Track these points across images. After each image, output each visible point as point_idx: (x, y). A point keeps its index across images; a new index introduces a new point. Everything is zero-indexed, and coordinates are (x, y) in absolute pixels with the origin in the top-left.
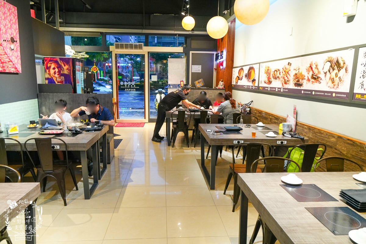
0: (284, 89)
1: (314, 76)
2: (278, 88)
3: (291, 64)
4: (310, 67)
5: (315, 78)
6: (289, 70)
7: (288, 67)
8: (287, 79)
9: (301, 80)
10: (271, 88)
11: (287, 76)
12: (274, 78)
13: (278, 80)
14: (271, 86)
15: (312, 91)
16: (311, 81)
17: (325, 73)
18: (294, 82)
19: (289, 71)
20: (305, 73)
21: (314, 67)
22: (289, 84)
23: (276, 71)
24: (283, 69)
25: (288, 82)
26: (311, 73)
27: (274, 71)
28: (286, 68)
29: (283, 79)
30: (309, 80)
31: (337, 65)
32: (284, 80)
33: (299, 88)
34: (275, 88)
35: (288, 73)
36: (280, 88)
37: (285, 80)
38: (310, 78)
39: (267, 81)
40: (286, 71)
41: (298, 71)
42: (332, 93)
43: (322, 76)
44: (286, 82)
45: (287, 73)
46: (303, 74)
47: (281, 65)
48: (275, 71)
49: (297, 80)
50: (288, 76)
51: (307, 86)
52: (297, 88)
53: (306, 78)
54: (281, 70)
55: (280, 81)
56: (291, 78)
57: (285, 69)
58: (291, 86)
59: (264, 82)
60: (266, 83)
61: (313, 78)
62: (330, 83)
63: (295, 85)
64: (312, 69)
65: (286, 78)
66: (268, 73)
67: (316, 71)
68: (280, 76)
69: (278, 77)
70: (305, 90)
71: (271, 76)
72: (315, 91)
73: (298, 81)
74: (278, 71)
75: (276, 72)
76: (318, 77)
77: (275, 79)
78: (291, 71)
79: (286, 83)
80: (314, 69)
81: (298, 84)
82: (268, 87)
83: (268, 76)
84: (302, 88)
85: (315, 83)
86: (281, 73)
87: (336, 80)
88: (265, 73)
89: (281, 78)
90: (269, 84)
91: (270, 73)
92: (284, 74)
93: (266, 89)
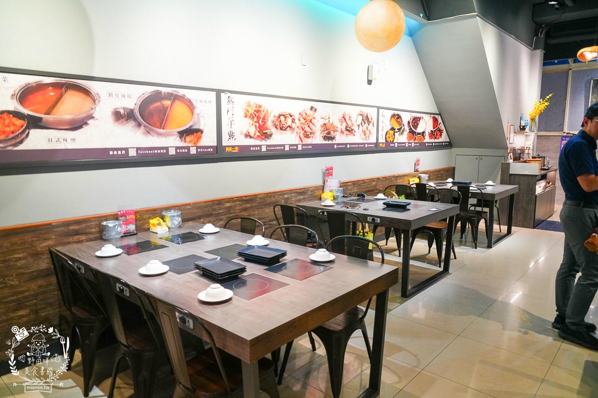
0: (303, 145)
1: (348, 128)
2: (290, 145)
3: (316, 110)
4: (344, 117)
5: (349, 130)
6: (314, 118)
7: (309, 112)
8: (311, 131)
9: (332, 132)
10: (267, 146)
11: (309, 126)
12: (278, 127)
13: (288, 131)
14: (270, 142)
15: (346, 144)
16: (345, 133)
17: (359, 126)
18: (323, 135)
19: (313, 120)
20: (337, 124)
21: (347, 118)
22: (314, 138)
23: (283, 115)
24: (300, 114)
25: (312, 135)
26: (344, 124)
27: (277, 115)
28: (306, 114)
29: (302, 131)
30: (342, 132)
31: (366, 119)
32: (302, 132)
33: (330, 142)
34: (284, 146)
35: (311, 121)
36: (297, 145)
37: (305, 131)
38: (344, 129)
39: (252, 131)
40: (307, 118)
41: (327, 121)
42: (364, 144)
43: (355, 128)
44: (308, 135)
45: (309, 121)
46: (335, 124)
47: (296, 109)
48: (280, 116)
49: (326, 132)
50: (311, 125)
51: (341, 139)
52: (327, 142)
53: (340, 130)
54: (297, 116)
55: (295, 133)
56: (317, 128)
57: (304, 115)
58: (318, 139)
59: (243, 136)
60: (251, 137)
61: (347, 130)
62: (363, 136)
63: (324, 138)
64: (345, 120)
65: (307, 129)
66: (258, 118)
67: (349, 123)
68: (294, 125)
69: (289, 126)
70: (338, 144)
71: (269, 124)
72: (350, 144)
73: (329, 133)
74: (288, 116)
75: (282, 118)
76: (352, 130)
77: (281, 129)
78: (316, 120)
79: (307, 136)
80: (347, 120)
81: (328, 137)
82: (260, 146)
83: (257, 125)
84: (334, 142)
85: (350, 136)
86: (297, 121)
87: (367, 132)
88: (246, 116)
89: (296, 129)
90: (263, 139)
91: (264, 119)
92: (304, 123)
93: (252, 149)
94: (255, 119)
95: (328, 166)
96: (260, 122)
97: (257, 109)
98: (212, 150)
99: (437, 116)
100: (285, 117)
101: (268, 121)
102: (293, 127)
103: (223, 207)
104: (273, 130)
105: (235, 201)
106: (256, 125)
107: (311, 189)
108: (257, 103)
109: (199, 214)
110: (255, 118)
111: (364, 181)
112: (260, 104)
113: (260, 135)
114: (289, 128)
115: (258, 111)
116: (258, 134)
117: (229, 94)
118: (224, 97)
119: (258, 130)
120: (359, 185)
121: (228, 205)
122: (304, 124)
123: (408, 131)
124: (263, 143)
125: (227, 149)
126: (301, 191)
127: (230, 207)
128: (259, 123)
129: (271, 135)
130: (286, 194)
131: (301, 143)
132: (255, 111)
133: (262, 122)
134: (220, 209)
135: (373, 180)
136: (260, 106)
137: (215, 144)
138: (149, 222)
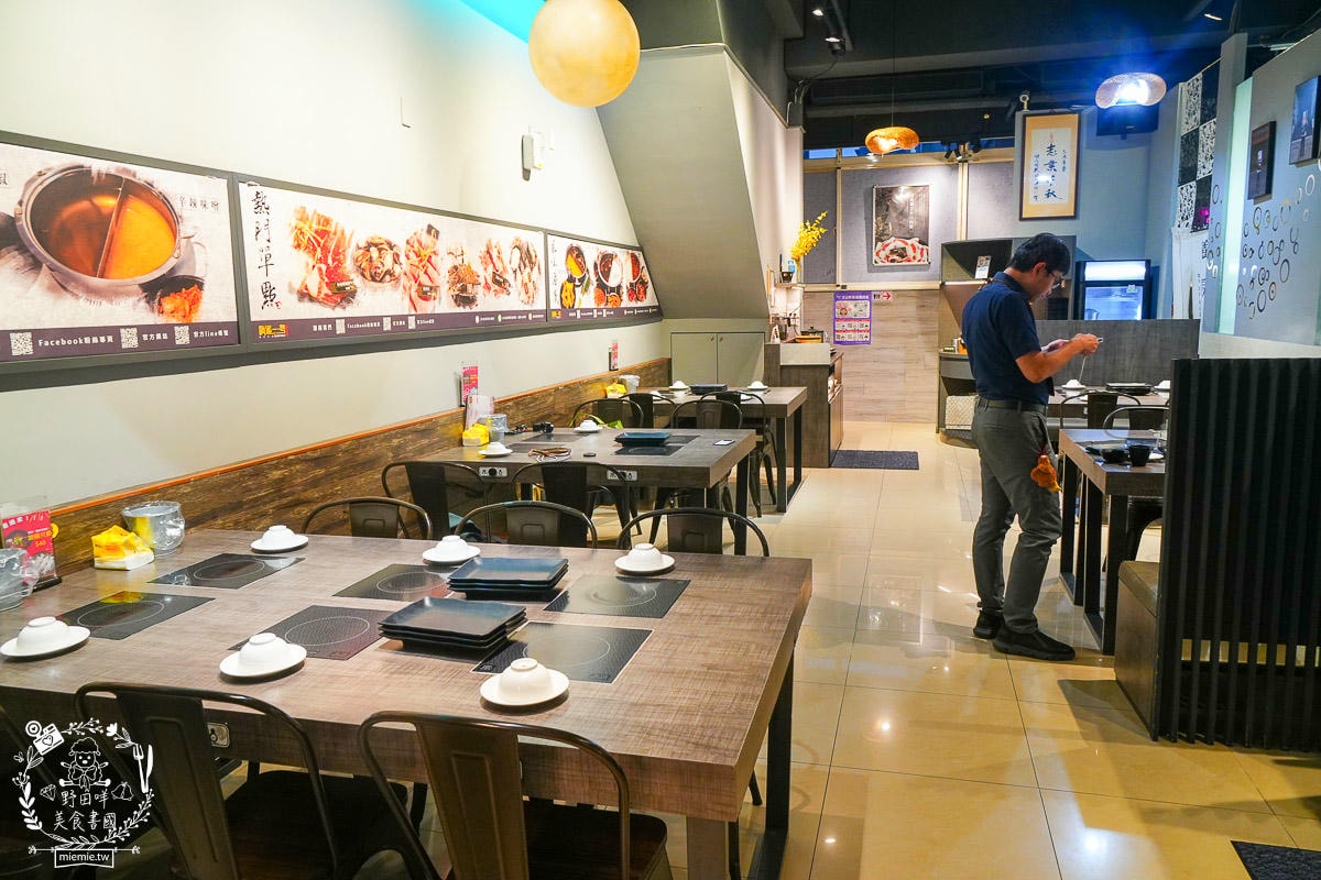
0: (418, 317)
1: (497, 278)
2: (394, 318)
3: (437, 232)
4: (488, 252)
5: (500, 282)
6: (434, 252)
7: (426, 239)
8: (429, 284)
9: (469, 286)
10: (348, 320)
11: (426, 273)
12: (367, 274)
13: (387, 285)
14: (352, 311)
15: (495, 314)
16: (493, 289)
17: (515, 272)
18: (453, 293)
19: (434, 257)
20: (478, 268)
21: (495, 254)
22: (437, 300)
23: (376, 245)
24: (408, 242)
25: (433, 294)
26: (490, 269)
27: (363, 244)
28: (420, 244)
29: (413, 282)
30: (487, 287)
31: (527, 258)
32: (415, 287)
33: (467, 310)
34: (380, 319)
35: (429, 261)
36: (404, 318)
37: (420, 285)
38: (490, 281)
39: (314, 284)
40: (423, 253)
41: (460, 258)
42: (526, 312)
43: (509, 277)
44: (426, 293)
45: (426, 260)
46: (474, 268)
47: (400, 228)
48: (369, 246)
49: (459, 285)
50: (430, 270)
51: (487, 302)
52: (461, 310)
53: (483, 283)
54: (402, 248)
55: (401, 288)
56: (443, 279)
57: (416, 245)
58: (444, 304)
59: (295, 297)
60: (312, 299)
61: (496, 282)
62: (524, 296)
63: (456, 301)
64: (491, 259)
65: (424, 279)
66: (325, 249)
67: (499, 266)
68: (397, 270)
69: (388, 272)
70: (482, 314)
71: (348, 266)
72: (504, 313)
73: (464, 289)
74: (386, 247)
75: (374, 252)
76: (505, 281)
77: (373, 279)
78: (439, 258)
79: (424, 297)
80: (495, 259)
81: (464, 299)
82: (332, 321)
83: (324, 267)
84: (475, 309)
85: (501, 294)
86: (403, 259)
87: (530, 285)
88: (298, 246)
89: (403, 280)
90: (337, 304)
91: (337, 253)
92: (417, 263)
93: (315, 328)
94: (319, 254)
95: (469, 365)
96: (330, 262)
97: (321, 227)
98: (226, 333)
99: (637, 253)
100: (380, 250)
101: (345, 258)
102: (397, 274)
103: (265, 482)
104: (357, 281)
105: (290, 463)
106: (320, 269)
107: (441, 421)
108: (321, 212)
109: (212, 506)
110: (319, 249)
111: (533, 397)
112: (327, 215)
113: (330, 293)
114: (388, 278)
115: (323, 233)
116: (325, 290)
117: (259, 188)
118: (246, 193)
119: (326, 280)
120: (526, 406)
121: (277, 474)
122: (417, 267)
123: (595, 283)
124: (338, 312)
125: (262, 330)
126: (423, 427)
127: (282, 480)
128: (326, 263)
129: (353, 294)
130: (396, 437)
131: (413, 312)
132: (316, 232)
133: (334, 260)
134: (260, 487)
135: (546, 393)
136: (327, 221)
137: (234, 318)
138: (91, 541)
